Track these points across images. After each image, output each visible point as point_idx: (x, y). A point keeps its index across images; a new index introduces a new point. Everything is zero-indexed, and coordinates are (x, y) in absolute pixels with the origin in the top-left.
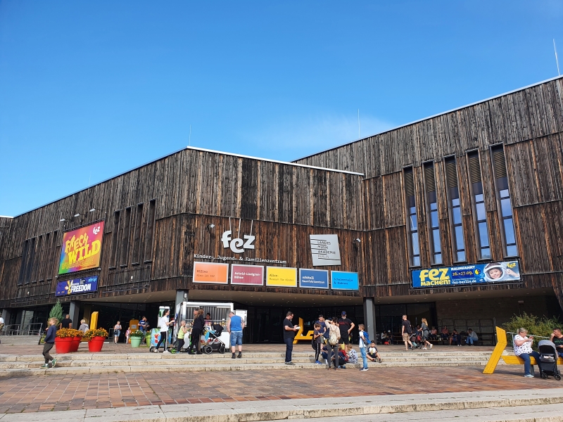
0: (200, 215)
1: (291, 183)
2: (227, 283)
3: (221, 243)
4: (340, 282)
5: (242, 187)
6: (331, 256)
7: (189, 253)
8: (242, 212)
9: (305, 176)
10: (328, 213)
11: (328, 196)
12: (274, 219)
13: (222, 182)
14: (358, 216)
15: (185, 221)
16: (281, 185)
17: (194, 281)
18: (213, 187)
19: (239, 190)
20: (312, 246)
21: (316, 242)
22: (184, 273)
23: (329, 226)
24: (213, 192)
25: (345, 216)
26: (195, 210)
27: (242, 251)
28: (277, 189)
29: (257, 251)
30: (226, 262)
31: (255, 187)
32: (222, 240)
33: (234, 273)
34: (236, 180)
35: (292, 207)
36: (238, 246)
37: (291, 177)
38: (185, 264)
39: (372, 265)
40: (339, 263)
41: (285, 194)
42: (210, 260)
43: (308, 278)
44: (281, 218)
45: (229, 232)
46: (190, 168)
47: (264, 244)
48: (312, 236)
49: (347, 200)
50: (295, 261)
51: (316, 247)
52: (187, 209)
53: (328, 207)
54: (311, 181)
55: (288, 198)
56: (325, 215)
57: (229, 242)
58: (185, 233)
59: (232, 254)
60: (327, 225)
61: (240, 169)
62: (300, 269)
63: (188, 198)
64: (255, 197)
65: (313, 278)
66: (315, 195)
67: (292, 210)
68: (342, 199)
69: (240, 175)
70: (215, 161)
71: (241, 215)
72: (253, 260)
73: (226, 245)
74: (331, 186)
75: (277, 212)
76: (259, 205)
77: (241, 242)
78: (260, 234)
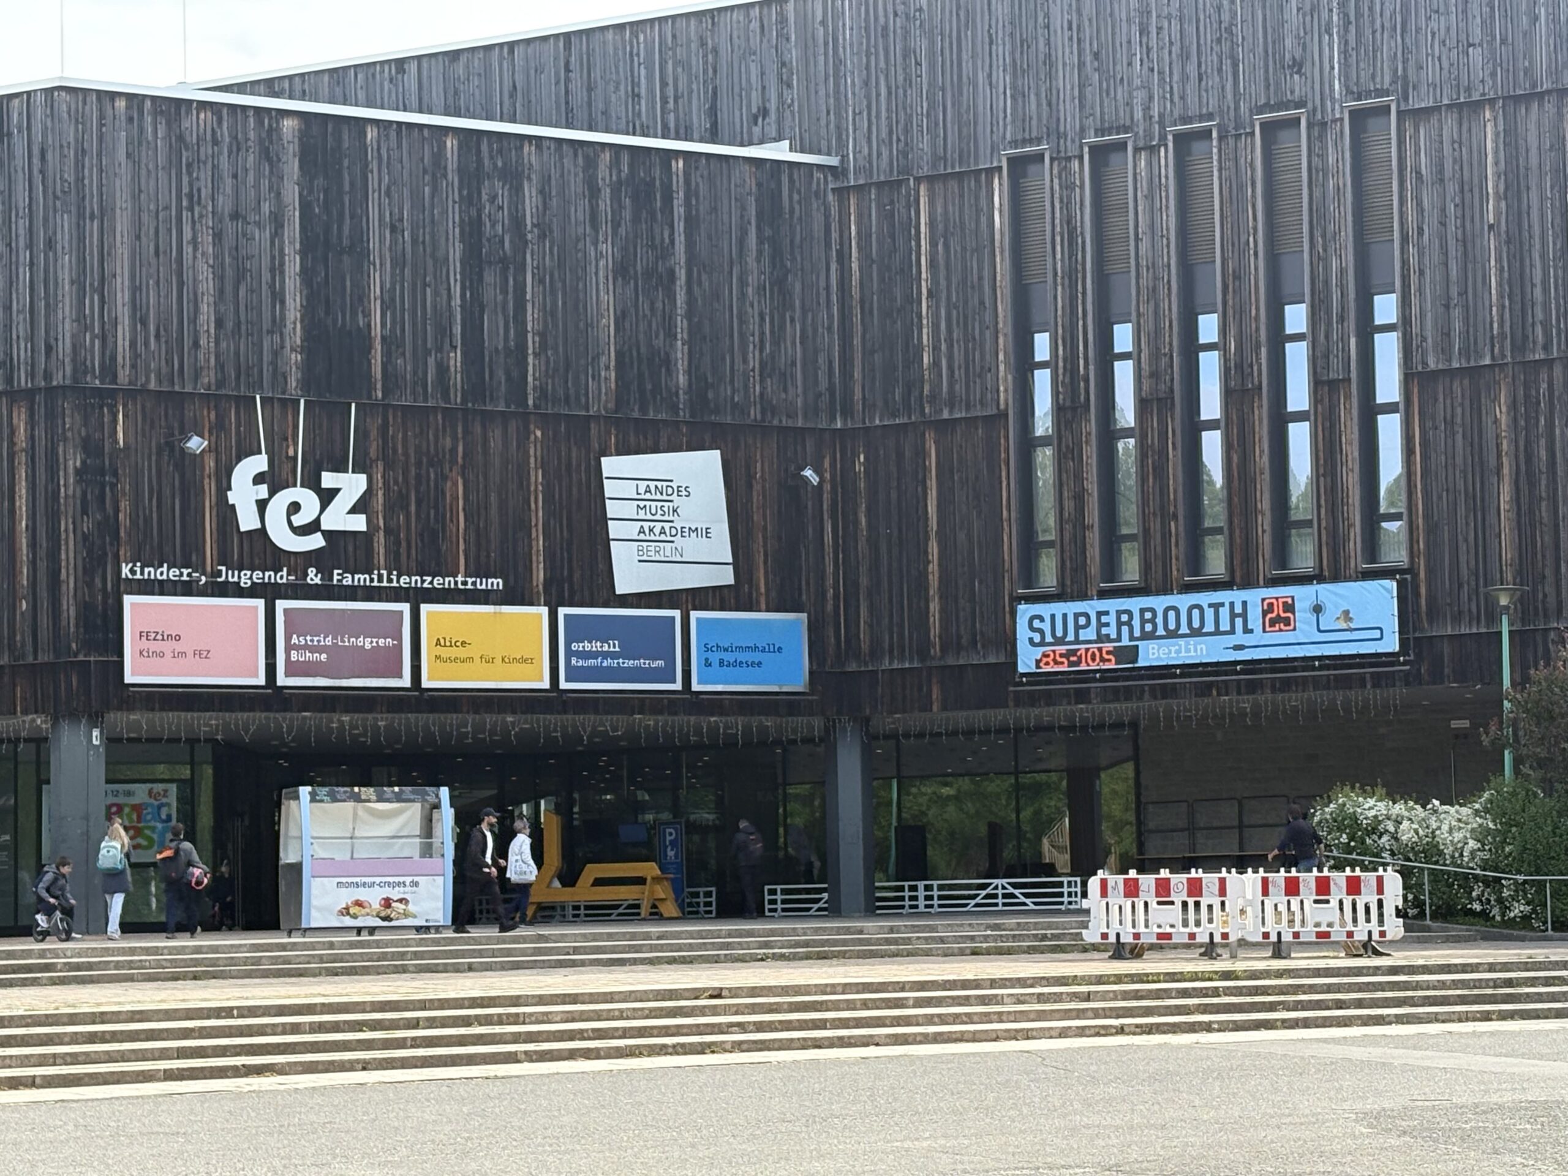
0: (131, 394)
1: (517, 222)
2: (261, 680)
3: (228, 513)
4: (728, 657)
5: (303, 253)
6: (692, 548)
7: (102, 561)
8: (307, 367)
9: (576, 184)
10: (680, 353)
11: (681, 275)
12: (446, 396)
13: (218, 237)
14: (811, 363)
15: (71, 421)
16: (472, 232)
17: (128, 679)
18: (180, 261)
19: (293, 265)
20: (612, 509)
21: (628, 489)
22: (88, 646)
23: (684, 415)
24: (181, 284)
25: (754, 361)
26: (109, 369)
27: (316, 541)
28: (456, 252)
29: (380, 542)
30: (253, 592)
31: (358, 250)
32: (232, 497)
33: (288, 639)
34: (278, 221)
35: (522, 333)
36: (299, 520)
37: (517, 191)
38: (85, 610)
39: (864, 581)
40: (726, 577)
41: (490, 277)
42: (187, 589)
43: (596, 646)
44: (477, 388)
45: (259, 463)
46: (80, 180)
47: (406, 508)
48: (610, 465)
49: (761, 289)
50: (539, 575)
51: (629, 510)
52: (80, 368)
53: (681, 325)
54: (605, 203)
55: (504, 291)
56: (668, 362)
57: (262, 505)
58: (77, 472)
59: (277, 558)
60: (675, 408)
61: (292, 167)
62: (562, 611)
63: (80, 318)
64: (361, 298)
65: (614, 646)
66: (622, 271)
67: (522, 347)
68: (743, 283)
69: (292, 194)
70: (181, 138)
71: (306, 385)
72: (361, 579)
73: (248, 521)
74: (691, 222)
75: (455, 359)
76: (377, 331)
77: (309, 501)
78: (389, 466)
